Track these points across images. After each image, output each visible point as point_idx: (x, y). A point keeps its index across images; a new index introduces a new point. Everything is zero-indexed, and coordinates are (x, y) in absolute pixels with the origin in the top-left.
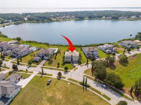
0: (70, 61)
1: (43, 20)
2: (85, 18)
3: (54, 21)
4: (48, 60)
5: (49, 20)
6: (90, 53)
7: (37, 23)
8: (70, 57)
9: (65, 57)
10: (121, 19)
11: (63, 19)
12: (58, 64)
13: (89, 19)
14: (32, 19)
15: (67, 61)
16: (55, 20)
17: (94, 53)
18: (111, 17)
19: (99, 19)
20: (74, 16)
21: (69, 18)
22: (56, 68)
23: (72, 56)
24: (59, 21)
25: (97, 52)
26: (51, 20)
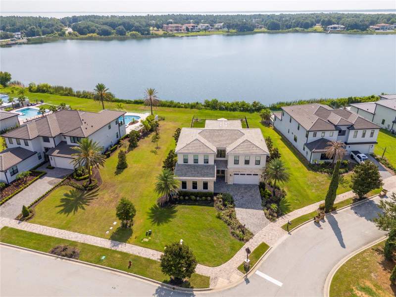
0: (211, 188)
1: (121, 33)
2: (256, 30)
3: (157, 36)
4: (73, 176)
5: (142, 34)
6: (327, 135)
7: (101, 39)
8: (211, 162)
9: (180, 160)
10: (377, 31)
11: (187, 29)
12: (126, 212)
13: (268, 33)
14: (88, 28)
15: (189, 187)
16: (161, 32)
17: (351, 137)
18: (342, 26)
19: (303, 32)
20: (222, 24)
21: (205, 30)
22: (106, 244)
23: (221, 153)
24: (173, 36)
25: (368, 132)
26: (148, 34)
